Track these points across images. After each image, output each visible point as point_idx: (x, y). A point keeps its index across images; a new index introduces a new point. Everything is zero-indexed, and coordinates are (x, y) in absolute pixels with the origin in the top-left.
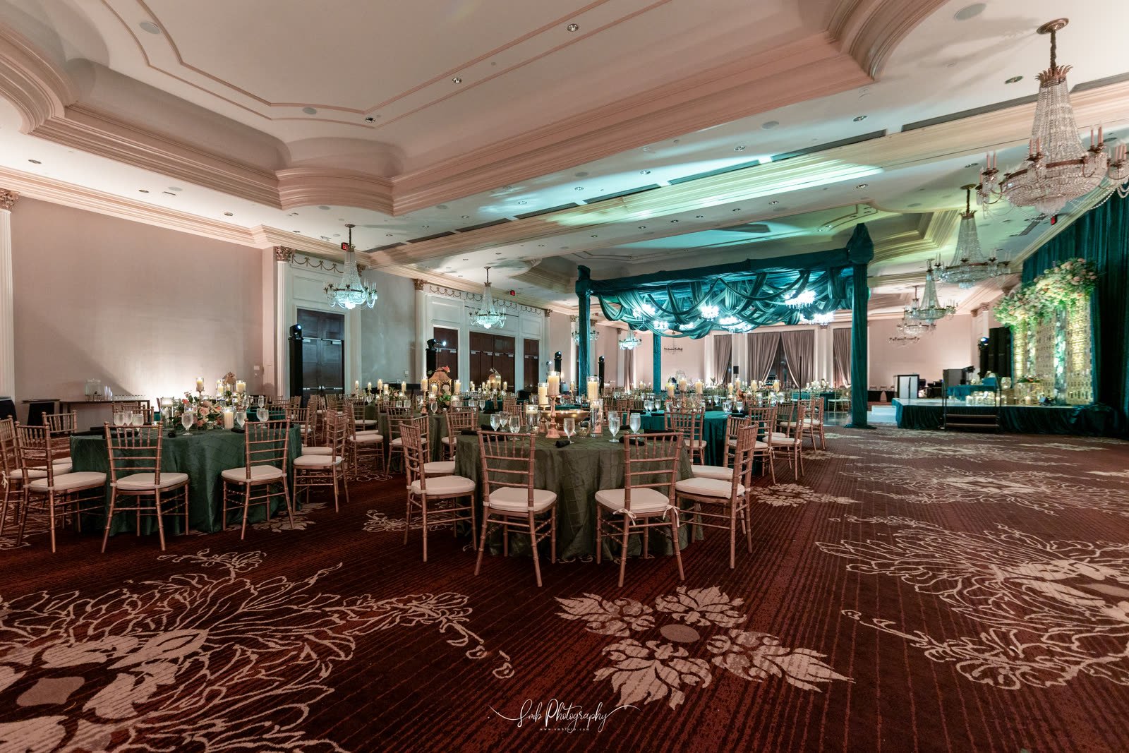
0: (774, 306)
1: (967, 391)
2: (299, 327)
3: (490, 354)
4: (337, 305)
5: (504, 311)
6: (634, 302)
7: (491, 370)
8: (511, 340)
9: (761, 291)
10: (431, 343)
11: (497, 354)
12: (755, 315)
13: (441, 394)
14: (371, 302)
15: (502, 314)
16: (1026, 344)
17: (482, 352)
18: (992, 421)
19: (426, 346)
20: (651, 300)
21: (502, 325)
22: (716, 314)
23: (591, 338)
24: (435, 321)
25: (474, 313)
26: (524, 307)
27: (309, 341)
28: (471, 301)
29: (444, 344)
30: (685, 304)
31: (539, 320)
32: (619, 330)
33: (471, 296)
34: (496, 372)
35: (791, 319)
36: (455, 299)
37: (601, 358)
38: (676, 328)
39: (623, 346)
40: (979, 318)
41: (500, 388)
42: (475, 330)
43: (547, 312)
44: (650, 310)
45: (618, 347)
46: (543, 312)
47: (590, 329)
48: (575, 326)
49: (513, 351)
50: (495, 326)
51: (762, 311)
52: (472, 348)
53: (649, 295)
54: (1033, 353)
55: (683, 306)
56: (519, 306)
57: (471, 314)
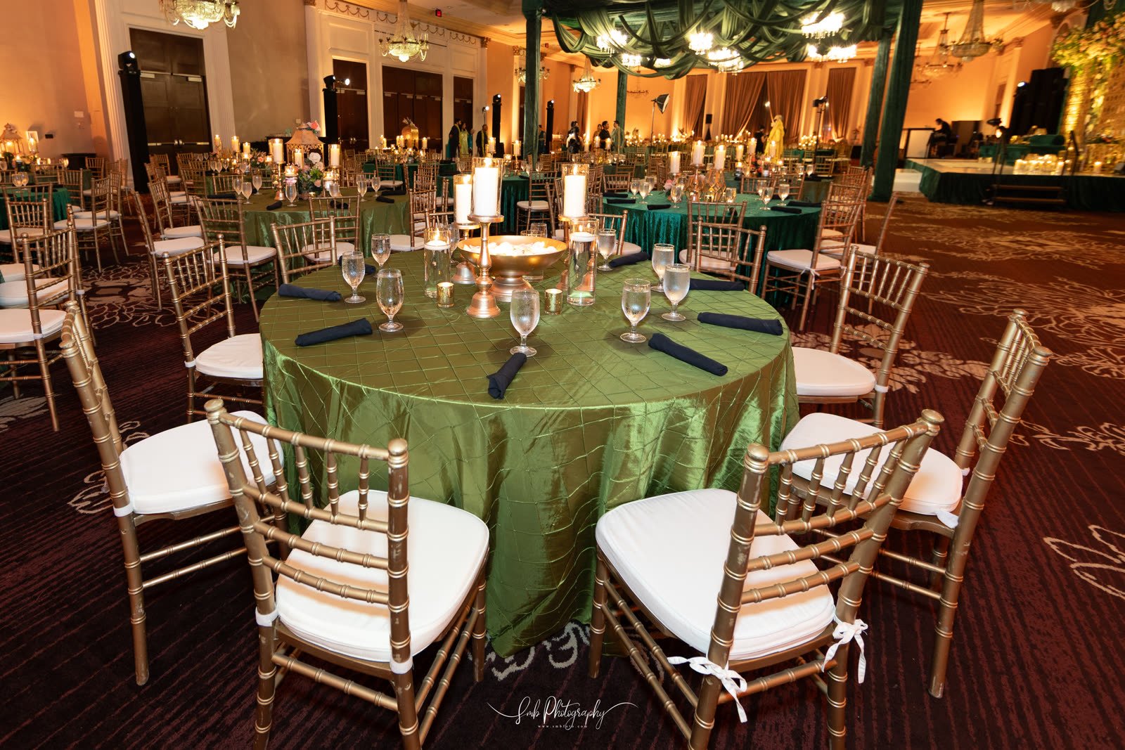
0: (784, 34)
1: (1018, 153)
2: (132, 56)
3: (410, 96)
4: (182, 22)
5: (426, 36)
6: (600, 27)
7: (405, 121)
8: (438, 78)
9: (772, 13)
10: (328, 80)
11: (419, 97)
12: (756, 48)
13: (307, 168)
14: (231, 19)
15: (422, 41)
16: (1090, 91)
17: (399, 93)
18: (1053, 194)
19: (323, 86)
20: (625, 27)
21: (423, 58)
22: (709, 45)
23: (540, 76)
24: (334, 50)
25: (385, 40)
26: (454, 34)
27: (152, 76)
28: (381, 23)
29: (347, 82)
30: (666, 31)
31: (475, 52)
32: (572, 67)
33: (383, 17)
34: (412, 124)
35: (795, 56)
36: (361, 20)
37: (550, 103)
38: (650, 65)
39: (577, 87)
40: (1006, 57)
41: (418, 147)
42: (389, 64)
43: (484, 41)
44: (621, 39)
45: (570, 88)
46: (478, 41)
47: (539, 64)
48: (519, 61)
49: (440, 93)
50: (415, 58)
51: (767, 40)
52: (385, 89)
53: (621, 17)
54: (1099, 102)
55: (662, 34)
56: (447, 32)
57: (381, 41)
